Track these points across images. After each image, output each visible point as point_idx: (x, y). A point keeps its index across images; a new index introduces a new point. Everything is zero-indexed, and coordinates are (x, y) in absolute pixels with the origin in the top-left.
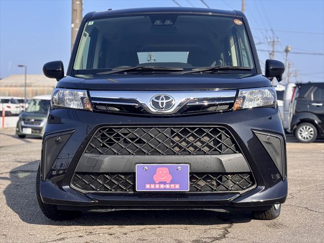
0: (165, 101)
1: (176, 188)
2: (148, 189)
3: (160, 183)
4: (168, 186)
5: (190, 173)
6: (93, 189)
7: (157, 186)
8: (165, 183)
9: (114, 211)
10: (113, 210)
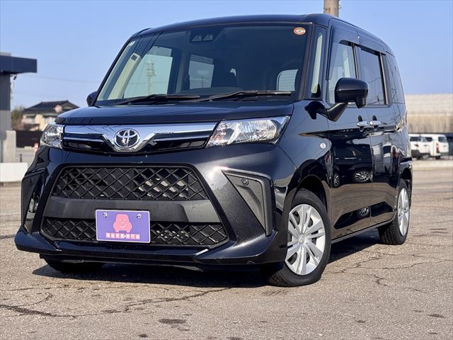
0: (129, 137)
1: (136, 238)
2: (108, 239)
3: (121, 232)
4: (128, 236)
5: (151, 222)
6: (61, 237)
7: (118, 236)
8: (125, 233)
9: (84, 263)
10: (83, 261)
